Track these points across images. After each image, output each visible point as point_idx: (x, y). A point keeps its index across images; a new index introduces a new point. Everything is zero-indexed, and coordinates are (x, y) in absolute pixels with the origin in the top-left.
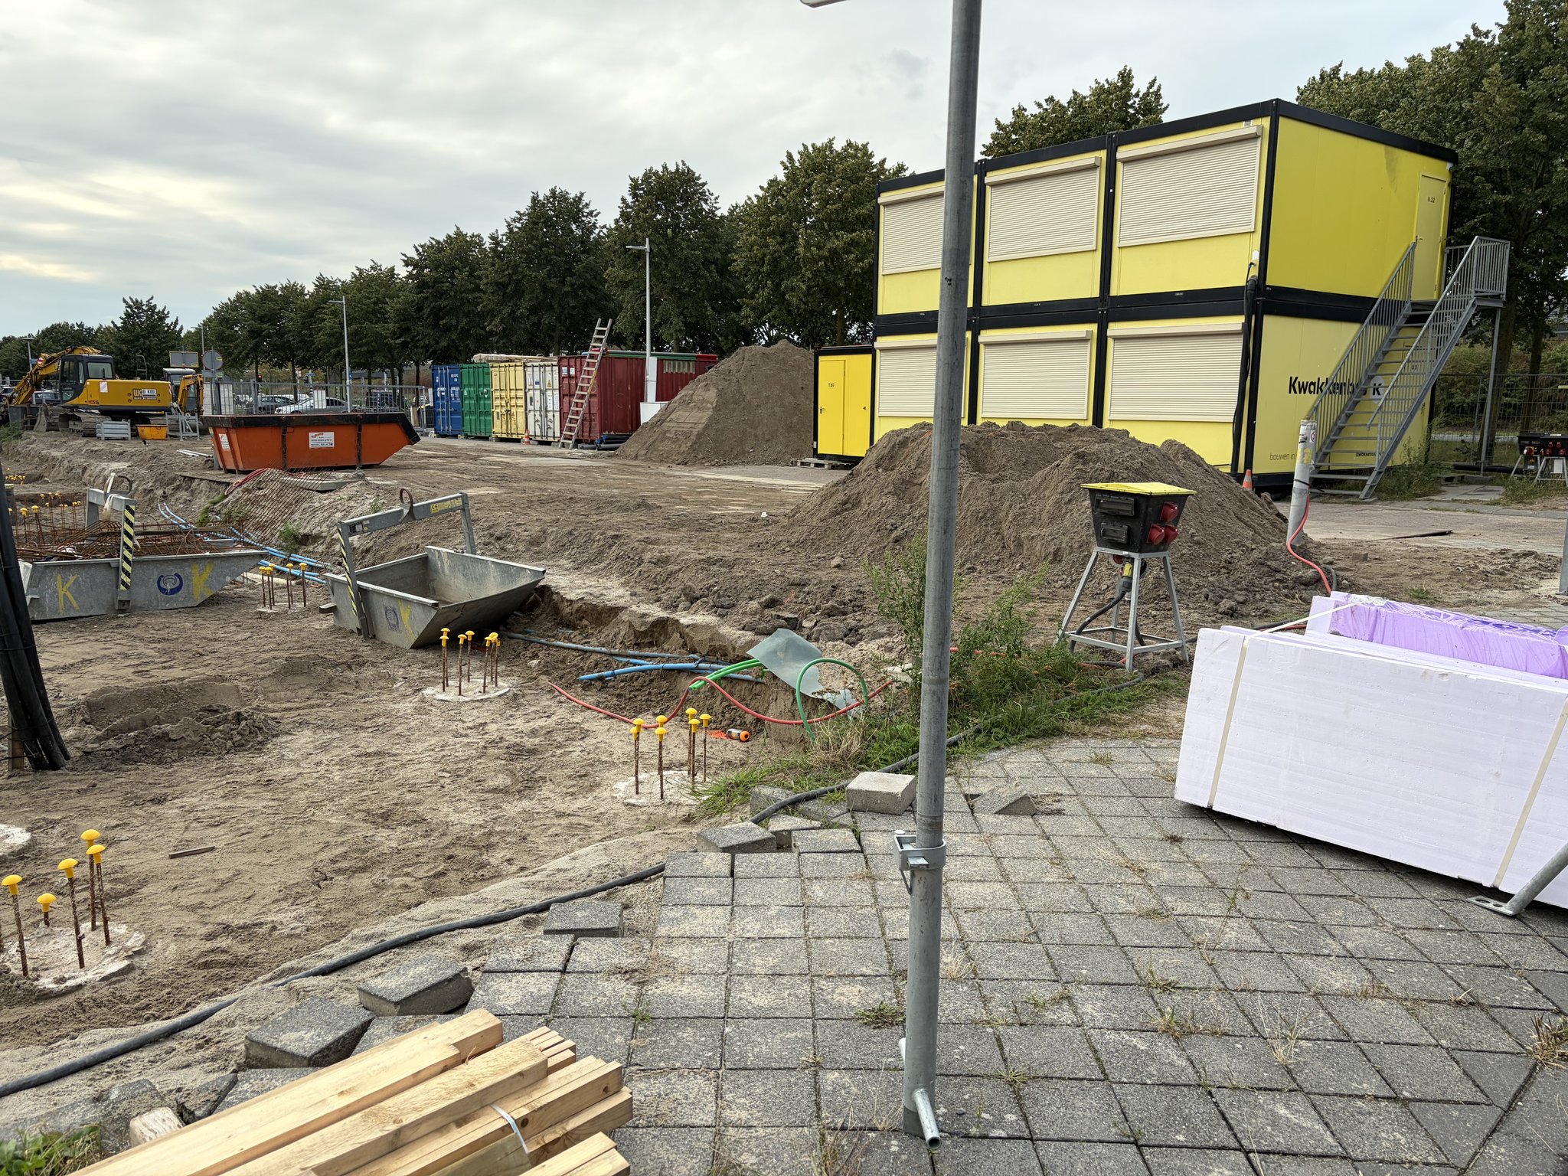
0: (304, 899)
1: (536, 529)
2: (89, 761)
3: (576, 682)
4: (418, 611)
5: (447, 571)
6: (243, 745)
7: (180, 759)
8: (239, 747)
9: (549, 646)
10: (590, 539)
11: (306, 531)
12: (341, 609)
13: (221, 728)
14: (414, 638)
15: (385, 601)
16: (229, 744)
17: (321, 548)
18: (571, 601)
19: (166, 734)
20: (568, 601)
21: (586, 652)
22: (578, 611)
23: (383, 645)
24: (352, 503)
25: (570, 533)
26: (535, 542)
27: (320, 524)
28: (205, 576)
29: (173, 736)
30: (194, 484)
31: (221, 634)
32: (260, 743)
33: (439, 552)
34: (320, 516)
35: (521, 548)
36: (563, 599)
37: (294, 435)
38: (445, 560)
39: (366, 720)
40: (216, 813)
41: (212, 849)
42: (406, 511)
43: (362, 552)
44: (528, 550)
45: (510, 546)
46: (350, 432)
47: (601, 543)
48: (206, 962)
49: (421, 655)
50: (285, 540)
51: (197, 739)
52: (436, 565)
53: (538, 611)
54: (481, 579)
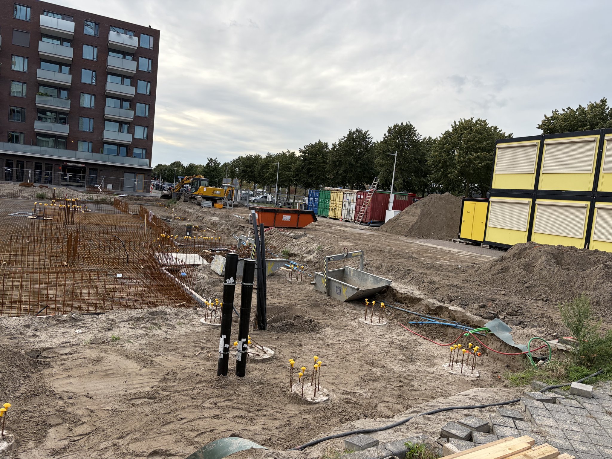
0: (363, 387)
1: (378, 263)
2: (273, 329)
3: (408, 323)
4: (350, 290)
5: (351, 275)
6: (313, 330)
7: (297, 332)
8: (312, 331)
9: (393, 308)
10: (399, 270)
11: (293, 252)
12: (318, 284)
13: (307, 323)
14: (346, 298)
15: (337, 285)
16: (310, 329)
17: (298, 259)
18: (402, 294)
19: (293, 323)
20: (400, 293)
21: (408, 313)
22: (404, 297)
23: (334, 299)
24: (308, 245)
25: (391, 266)
26: (378, 268)
27: (297, 250)
28: (271, 267)
29: (295, 324)
30: (245, 229)
31: (281, 288)
32: (317, 330)
33: (350, 268)
34: (297, 248)
35: (374, 269)
36: (398, 292)
37: (278, 215)
38: (352, 271)
39: (344, 327)
40: (319, 353)
41: (326, 365)
42: (345, 255)
43: (315, 263)
44: (376, 270)
45: (369, 268)
46: (296, 216)
47: (403, 272)
48: (347, 402)
49: (348, 304)
50: (284, 254)
51: (301, 326)
52: (347, 272)
53: (386, 294)
54: (365, 280)
